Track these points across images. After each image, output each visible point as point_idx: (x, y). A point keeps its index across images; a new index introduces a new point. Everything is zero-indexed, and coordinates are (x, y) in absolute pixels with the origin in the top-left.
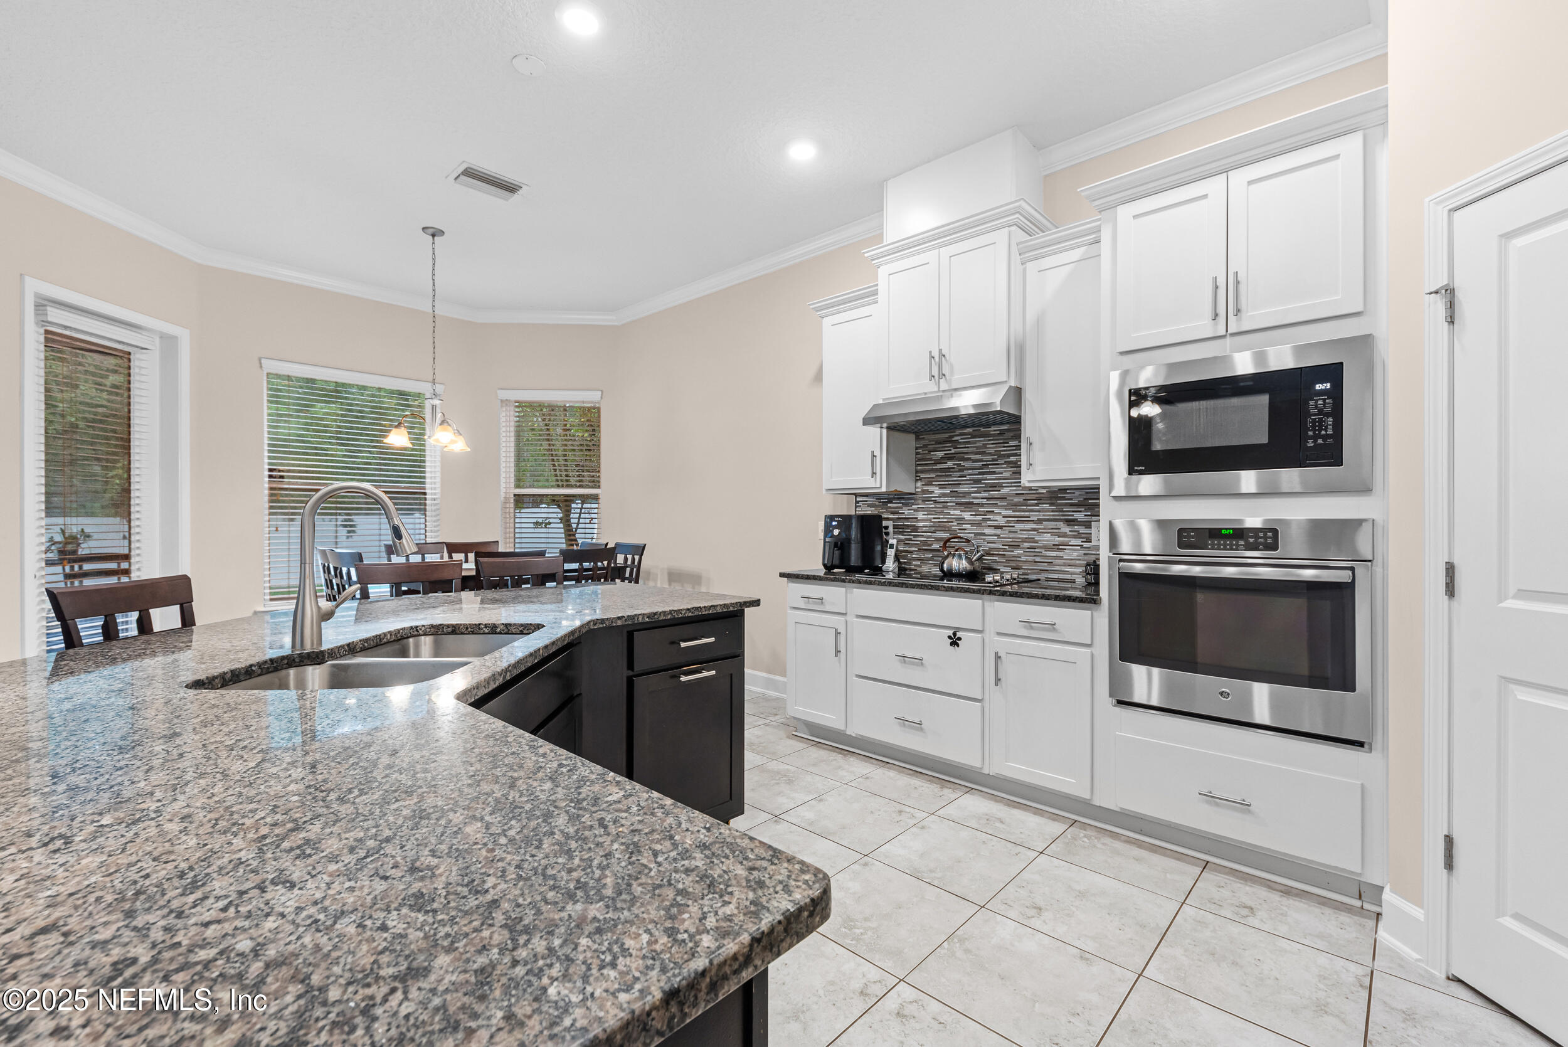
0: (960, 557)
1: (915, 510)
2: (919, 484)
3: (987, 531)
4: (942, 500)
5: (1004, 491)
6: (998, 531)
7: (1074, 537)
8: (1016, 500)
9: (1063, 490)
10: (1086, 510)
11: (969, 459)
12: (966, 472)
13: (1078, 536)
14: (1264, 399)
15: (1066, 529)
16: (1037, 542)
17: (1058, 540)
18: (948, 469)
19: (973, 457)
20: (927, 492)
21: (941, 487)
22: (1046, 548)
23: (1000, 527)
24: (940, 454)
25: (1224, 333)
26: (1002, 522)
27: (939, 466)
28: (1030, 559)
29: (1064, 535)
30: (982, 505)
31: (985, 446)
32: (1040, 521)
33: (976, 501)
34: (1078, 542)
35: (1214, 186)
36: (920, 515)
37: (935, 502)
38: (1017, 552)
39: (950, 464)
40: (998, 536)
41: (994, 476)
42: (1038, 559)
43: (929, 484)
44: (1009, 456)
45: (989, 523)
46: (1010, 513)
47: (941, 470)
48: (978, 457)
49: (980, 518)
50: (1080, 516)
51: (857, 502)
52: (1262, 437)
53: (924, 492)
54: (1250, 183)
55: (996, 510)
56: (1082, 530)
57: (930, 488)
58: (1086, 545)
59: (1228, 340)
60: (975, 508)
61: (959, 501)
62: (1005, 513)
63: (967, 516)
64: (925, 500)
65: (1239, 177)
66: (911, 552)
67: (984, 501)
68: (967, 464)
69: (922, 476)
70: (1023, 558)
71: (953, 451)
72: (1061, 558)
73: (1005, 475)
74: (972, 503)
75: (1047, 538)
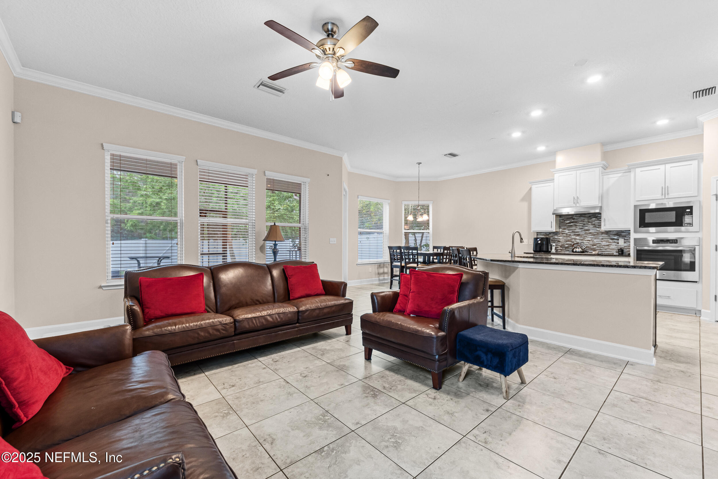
0: (579, 248)
1: (559, 236)
2: (561, 229)
3: (584, 242)
4: (569, 234)
5: (590, 231)
6: (588, 242)
7: (613, 243)
8: (594, 233)
9: (610, 231)
10: (617, 236)
11: (579, 223)
12: (577, 226)
13: (615, 242)
14: (674, 212)
15: (611, 241)
16: (601, 244)
17: (608, 244)
18: (571, 225)
19: (580, 222)
20: (564, 231)
21: (569, 230)
22: (605, 246)
23: (590, 241)
24: (568, 222)
25: (664, 198)
26: (590, 239)
27: (568, 225)
28: (599, 248)
29: (610, 242)
30: (583, 235)
31: (584, 220)
32: (602, 239)
33: (581, 234)
34: (615, 244)
35: (662, 167)
36: (561, 238)
37: (566, 234)
38: (595, 247)
39: (572, 224)
40: (589, 243)
41: (587, 227)
42: (602, 249)
43: (565, 229)
44: (592, 222)
45: (585, 239)
46: (593, 237)
47: (568, 226)
48: (582, 222)
49: (582, 238)
50: (616, 238)
51: (537, 234)
52: (674, 220)
53: (562, 231)
54: (671, 167)
55: (588, 236)
56: (616, 241)
57: (565, 231)
58: (618, 245)
59: (665, 199)
60: (580, 236)
61: (575, 234)
62: (590, 237)
63: (578, 238)
64: (562, 234)
65: (668, 166)
66: (558, 248)
67: (584, 234)
68: (578, 224)
69: (562, 227)
70: (597, 248)
71: (573, 221)
72: (609, 248)
73: (591, 227)
74: (580, 235)
75: (604, 243)
